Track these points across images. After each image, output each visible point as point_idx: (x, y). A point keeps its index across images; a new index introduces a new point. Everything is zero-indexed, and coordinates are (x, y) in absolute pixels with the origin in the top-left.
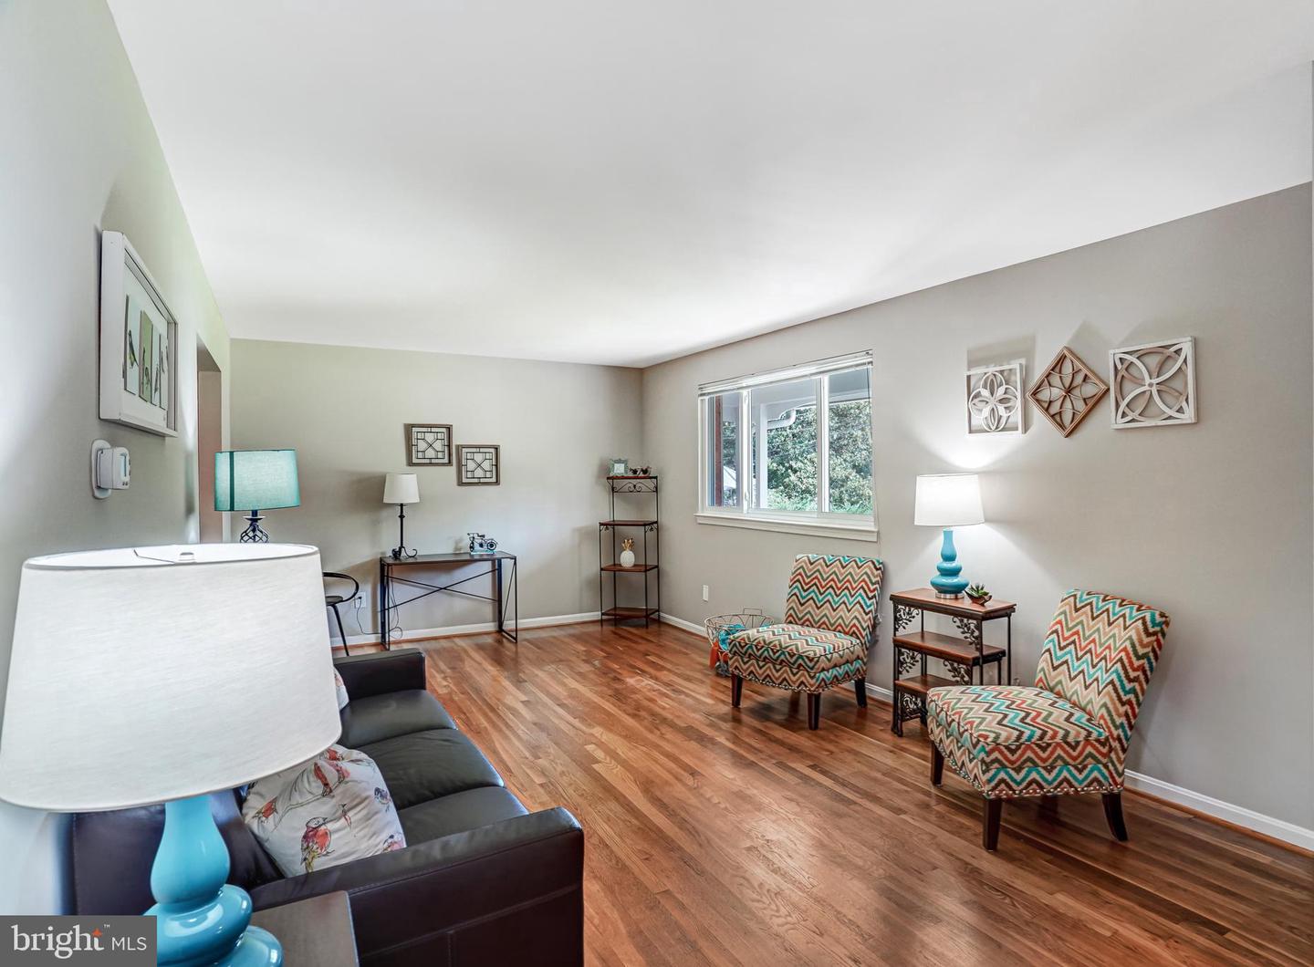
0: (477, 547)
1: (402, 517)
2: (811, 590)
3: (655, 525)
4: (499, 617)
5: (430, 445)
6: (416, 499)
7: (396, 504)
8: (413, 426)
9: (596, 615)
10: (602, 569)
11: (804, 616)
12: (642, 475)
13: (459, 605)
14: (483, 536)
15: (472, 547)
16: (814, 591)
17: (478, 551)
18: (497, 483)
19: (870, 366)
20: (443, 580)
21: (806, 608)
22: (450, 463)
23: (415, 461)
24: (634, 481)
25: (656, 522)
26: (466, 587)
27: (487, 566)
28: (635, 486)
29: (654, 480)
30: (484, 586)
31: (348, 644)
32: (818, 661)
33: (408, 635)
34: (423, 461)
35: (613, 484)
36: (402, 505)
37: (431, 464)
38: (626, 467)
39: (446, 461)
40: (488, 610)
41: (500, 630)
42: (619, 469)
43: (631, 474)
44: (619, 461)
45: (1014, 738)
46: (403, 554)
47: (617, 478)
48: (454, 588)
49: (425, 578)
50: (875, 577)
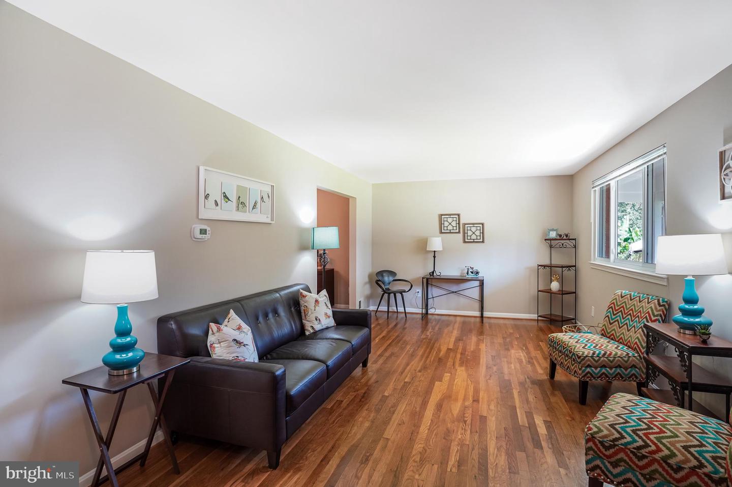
0: (470, 273)
1: (434, 257)
2: (618, 314)
3: (574, 268)
4: (482, 309)
5: (450, 224)
6: (441, 249)
7: (432, 251)
8: (442, 215)
9: (535, 316)
10: (539, 291)
11: (611, 332)
12: (565, 238)
13: (462, 300)
14: (473, 268)
15: (468, 273)
16: (619, 316)
17: (471, 276)
18: (483, 242)
19: (665, 156)
20: (454, 288)
21: (613, 327)
22: (459, 232)
23: (443, 231)
24: (562, 242)
25: (575, 266)
26: (466, 293)
27: (477, 283)
28: (563, 244)
29: (574, 241)
30: (475, 293)
31: (406, 311)
32: (583, 359)
33: (438, 312)
34: (447, 231)
35: (551, 244)
36: (435, 251)
37: (450, 232)
38: (557, 233)
39: (457, 231)
40: (477, 305)
41: (482, 317)
42: (553, 235)
43: (558, 238)
44: (553, 230)
45: (611, 438)
46: (435, 274)
47: (553, 239)
48: (461, 292)
49: (446, 286)
50: (657, 311)
